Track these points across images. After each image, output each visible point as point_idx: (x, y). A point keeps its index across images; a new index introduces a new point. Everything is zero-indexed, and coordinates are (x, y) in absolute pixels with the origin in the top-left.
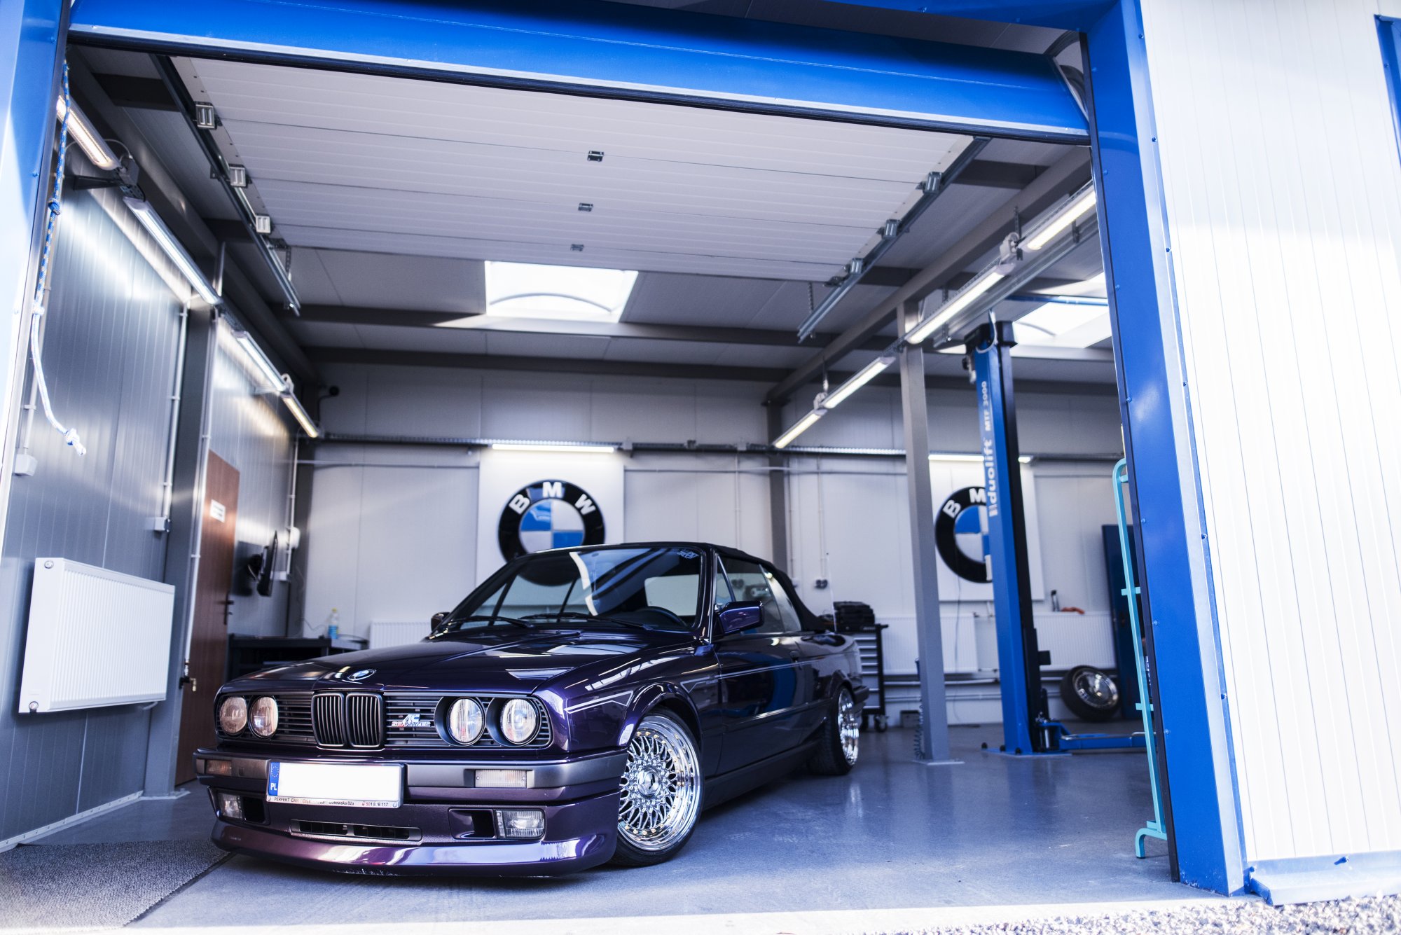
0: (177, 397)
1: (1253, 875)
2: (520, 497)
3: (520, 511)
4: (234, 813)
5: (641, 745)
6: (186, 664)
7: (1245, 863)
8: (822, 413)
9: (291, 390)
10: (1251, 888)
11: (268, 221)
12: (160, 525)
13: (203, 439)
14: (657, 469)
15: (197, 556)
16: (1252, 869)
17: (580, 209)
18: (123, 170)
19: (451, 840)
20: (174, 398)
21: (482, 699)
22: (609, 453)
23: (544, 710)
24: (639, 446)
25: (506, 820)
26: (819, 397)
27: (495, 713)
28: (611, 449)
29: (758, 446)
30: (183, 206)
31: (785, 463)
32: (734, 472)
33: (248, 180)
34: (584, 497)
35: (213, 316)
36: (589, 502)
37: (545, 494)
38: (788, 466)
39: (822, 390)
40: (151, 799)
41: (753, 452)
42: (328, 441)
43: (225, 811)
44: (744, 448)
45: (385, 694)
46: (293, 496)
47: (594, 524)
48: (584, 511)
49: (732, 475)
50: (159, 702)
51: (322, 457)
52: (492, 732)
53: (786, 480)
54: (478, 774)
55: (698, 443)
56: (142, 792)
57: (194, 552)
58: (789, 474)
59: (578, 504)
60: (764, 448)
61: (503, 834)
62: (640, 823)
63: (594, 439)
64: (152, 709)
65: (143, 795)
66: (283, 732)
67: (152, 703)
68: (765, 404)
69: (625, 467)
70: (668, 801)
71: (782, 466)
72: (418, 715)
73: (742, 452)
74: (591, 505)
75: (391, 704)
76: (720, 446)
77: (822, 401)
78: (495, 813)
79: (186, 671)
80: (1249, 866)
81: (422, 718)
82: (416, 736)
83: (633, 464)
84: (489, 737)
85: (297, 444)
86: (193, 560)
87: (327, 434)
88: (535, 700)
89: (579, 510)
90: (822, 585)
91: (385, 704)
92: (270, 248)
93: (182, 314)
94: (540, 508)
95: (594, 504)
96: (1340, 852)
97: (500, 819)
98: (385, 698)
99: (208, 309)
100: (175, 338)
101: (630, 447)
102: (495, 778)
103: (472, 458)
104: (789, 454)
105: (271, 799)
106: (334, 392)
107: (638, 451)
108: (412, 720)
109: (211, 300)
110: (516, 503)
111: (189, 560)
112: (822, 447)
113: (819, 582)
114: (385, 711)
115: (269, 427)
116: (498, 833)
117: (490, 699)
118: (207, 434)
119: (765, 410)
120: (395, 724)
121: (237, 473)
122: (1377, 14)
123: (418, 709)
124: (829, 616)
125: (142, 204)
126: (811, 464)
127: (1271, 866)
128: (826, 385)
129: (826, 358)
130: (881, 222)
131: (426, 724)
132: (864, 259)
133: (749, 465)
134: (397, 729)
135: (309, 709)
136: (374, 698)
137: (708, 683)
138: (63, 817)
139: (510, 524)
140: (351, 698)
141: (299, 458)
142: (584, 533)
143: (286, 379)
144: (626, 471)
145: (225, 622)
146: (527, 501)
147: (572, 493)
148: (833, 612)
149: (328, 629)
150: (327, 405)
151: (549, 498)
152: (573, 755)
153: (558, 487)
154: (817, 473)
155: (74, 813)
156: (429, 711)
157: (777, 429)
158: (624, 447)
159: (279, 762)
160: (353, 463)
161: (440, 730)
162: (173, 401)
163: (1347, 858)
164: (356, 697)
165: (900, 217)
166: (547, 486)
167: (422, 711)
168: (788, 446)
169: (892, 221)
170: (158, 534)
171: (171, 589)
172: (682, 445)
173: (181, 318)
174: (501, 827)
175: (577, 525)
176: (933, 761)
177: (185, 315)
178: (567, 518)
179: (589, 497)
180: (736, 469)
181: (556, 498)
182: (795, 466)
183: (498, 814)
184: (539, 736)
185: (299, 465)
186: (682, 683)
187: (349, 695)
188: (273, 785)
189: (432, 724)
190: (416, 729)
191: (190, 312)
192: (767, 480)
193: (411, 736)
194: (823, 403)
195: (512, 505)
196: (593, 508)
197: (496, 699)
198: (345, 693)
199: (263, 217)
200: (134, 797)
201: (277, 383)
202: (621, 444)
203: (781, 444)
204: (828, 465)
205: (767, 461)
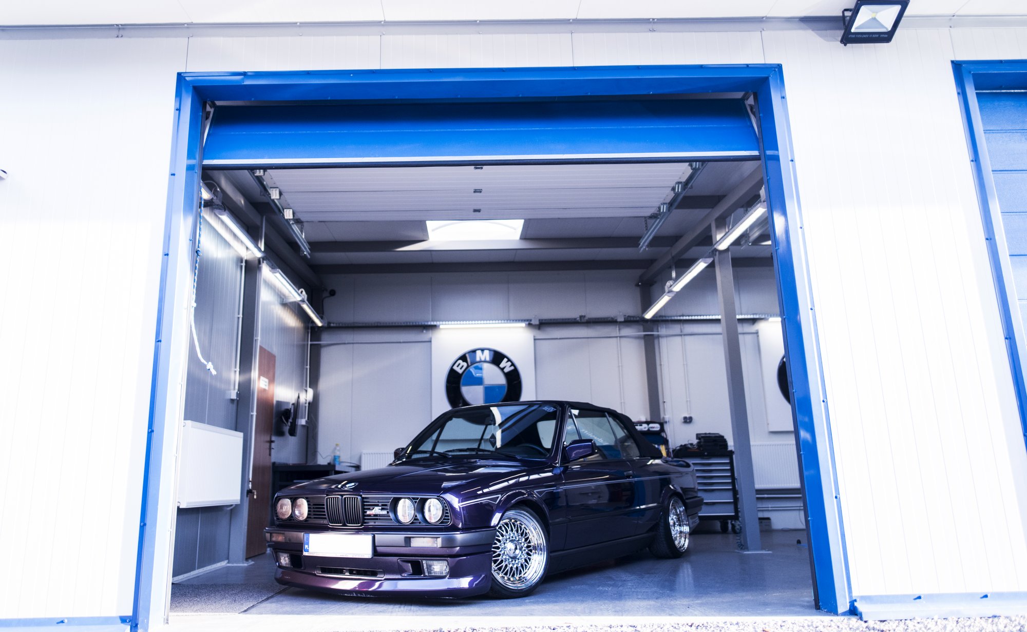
0: (241, 316)
1: (856, 604)
2: (460, 361)
3: (460, 371)
4: (286, 564)
5: (509, 528)
6: (250, 481)
7: (851, 596)
8: (672, 295)
9: (306, 300)
10: (853, 611)
11: (291, 211)
12: (234, 396)
13: (256, 340)
14: (558, 337)
15: (255, 413)
16: (855, 601)
17: (475, 192)
18: (215, 198)
19: (399, 577)
20: (239, 316)
21: (414, 498)
22: (523, 327)
23: (446, 505)
24: (544, 321)
25: (429, 567)
26: (668, 283)
27: (420, 506)
28: (523, 325)
29: (633, 317)
30: (243, 202)
31: (655, 329)
32: (617, 337)
33: (281, 194)
34: (505, 360)
35: (259, 263)
36: (509, 363)
37: (478, 359)
38: (658, 332)
39: (671, 279)
40: (232, 565)
41: (629, 321)
42: (328, 328)
43: (281, 562)
44: (622, 319)
45: (363, 496)
46: (308, 367)
47: (514, 378)
48: (506, 370)
49: (615, 339)
50: (236, 505)
51: (326, 339)
52: (419, 516)
53: (656, 341)
54: (412, 539)
55: (586, 318)
56: (227, 561)
57: (252, 411)
58: (658, 337)
59: (502, 365)
60: (638, 319)
61: (427, 574)
62: (509, 573)
63: (512, 317)
64: (231, 510)
65: (228, 563)
66: (310, 518)
67: (232, 505)
68: (637, 285)
69: (534, 337)
70: (526, 561)
71: (653, 331)
72: (380, 508)
73: (621, 322)
74: (511, 366)
75: (367, 502)
76: (604, 318)
77: (671, 286)
78: (422, 562)
79: (250, 486)
80: (854, 599)
81: (382, 509)
82: (380, 519)
83: (540, 334)
84: (417, 520)
85: (310, 331)
86: (252, 416)
87: (329, 323)
88: (442, 499)
89: (502, 369)
90: (688, 420)
91: (363, 502)
92: (292, 224)
93: (242, 264)
94: (477, 368)
95: (513, 364)
96: (918, 593)
97: (425, 566)
98: (363, 498)
99: (257, 259)
100: (238, 279)
101: (537, 323)
102: (422, 542)
103: (426, 335)
104: (658, 320)
105: (305, 554)
106: (333, 293)
107: (543, 325)
108: (377, 510)
109: (259, 255)
110: (458, 366)
111: (250, 416)
112: (683, 316)
113: (685, 418)
114: (363, 505)
115: (291, 321)
116: (424, 573)
117: (418, 498)
118: (258, 337)
119: (638, 289)
120: (368, 512)
121: (274, 357)
122: (953, 59)
123: (380, 504)
124: (691, 444)
125: (225, 213)
126: (676, 329)
127: (868, 599)
128: (674, 275)
129: (673, 255)
130: (672, 184)
131: (384, 512)
132: (669, 203)
133: (627, 331)
134: (369, 515)
135: (324, 505)
136: (357, 498)
137: (555, 491)
138: (190, 571)
139: (454, 382)
140: (345, 498)
141: (311, 341)
142: (506, 386)
143: (302, 292)
144: (535, 339)
145: (270, 455)
146: (465, 364)
147: (497, 358)
148: (695, 441)
149: (333, 458)
150: (328, 303)
151: (481, 361)
152: (464, 530)
153: (487, 353)
154: (681, 335)
155: (195, 570)
156: (386, 505)
157: (647, 303)
158: (533, 322)
159: (309, 534)
160: (346, 342)
161: (392, 515)
162: (238, 318)
163: (922, 596)
164: (348, 498)
165: (684, 180)
166: (479, 353)
167: (383, 505)
168: (654, 316)
169: (679, 183)
170: (232, 400)
171: (241, 434)
172: (575, 319)
173: (241, 266)
174: (426, 570)
175: (501, 380)
176: (748, 551)
177: (244, 264)
178: (494, 376)
179: (509, 360)
180: (618, 335)
181: (485, 361)
182: (663, 331)
183: (424, 563)
184: (444, 519)
185: (311, 345)
186: (535, 491)
187: (344, 497)
188: (306, 546)
189: (388, 512)
190: (380, 515)
191: (246, 261)
192: (642, 342)
193: (377, 519)
194: (671, 288)
195: (455, 368)
196: (512, 368)
197: (421, 498)
198: (342, 496)
199: (288, 210)
200: (224, 564)
201: (295, 295)
202: (531, 320)
203: (649, 315)
204: (689, 328)
205: (641, 328)
